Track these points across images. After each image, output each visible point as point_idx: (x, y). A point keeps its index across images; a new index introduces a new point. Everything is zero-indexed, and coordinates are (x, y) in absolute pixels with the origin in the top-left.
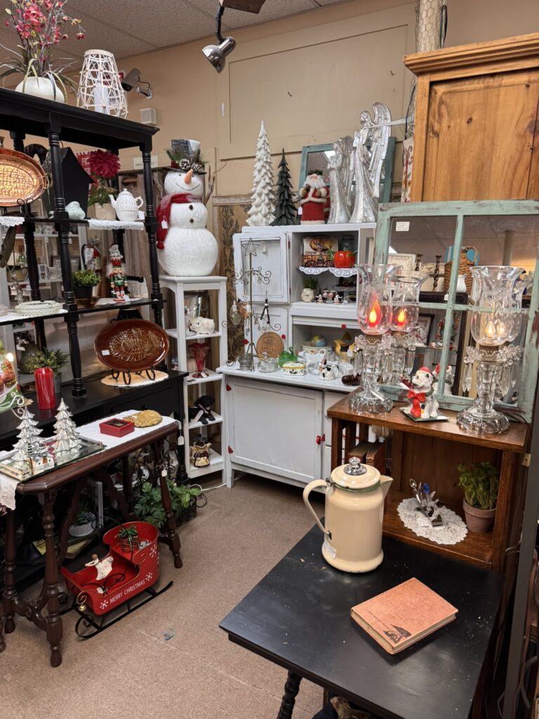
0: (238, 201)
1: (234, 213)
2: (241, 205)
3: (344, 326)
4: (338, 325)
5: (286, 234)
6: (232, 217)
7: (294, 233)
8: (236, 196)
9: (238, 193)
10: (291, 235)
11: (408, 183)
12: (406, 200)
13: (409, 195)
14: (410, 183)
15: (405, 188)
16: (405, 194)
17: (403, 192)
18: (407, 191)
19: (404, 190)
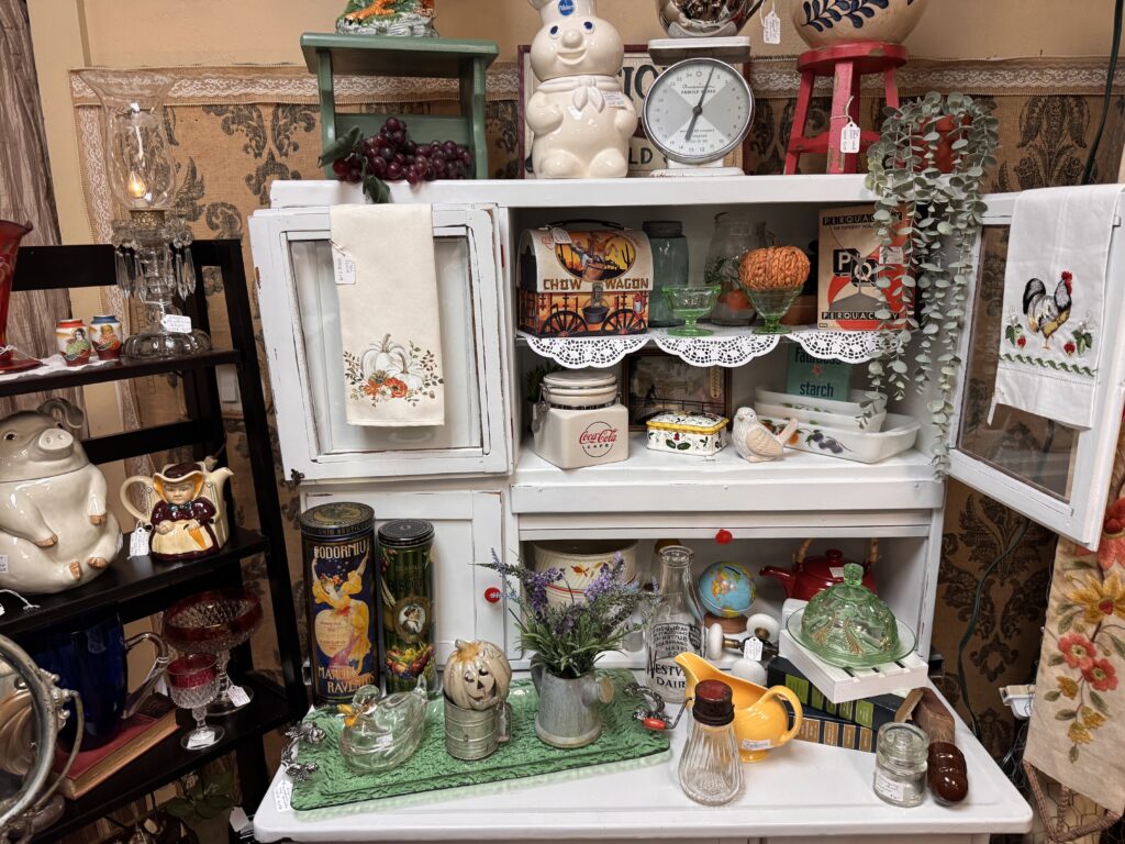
1: (179, 133)
3: (724, 537)
4: (705, 530)
10: (503, 218)
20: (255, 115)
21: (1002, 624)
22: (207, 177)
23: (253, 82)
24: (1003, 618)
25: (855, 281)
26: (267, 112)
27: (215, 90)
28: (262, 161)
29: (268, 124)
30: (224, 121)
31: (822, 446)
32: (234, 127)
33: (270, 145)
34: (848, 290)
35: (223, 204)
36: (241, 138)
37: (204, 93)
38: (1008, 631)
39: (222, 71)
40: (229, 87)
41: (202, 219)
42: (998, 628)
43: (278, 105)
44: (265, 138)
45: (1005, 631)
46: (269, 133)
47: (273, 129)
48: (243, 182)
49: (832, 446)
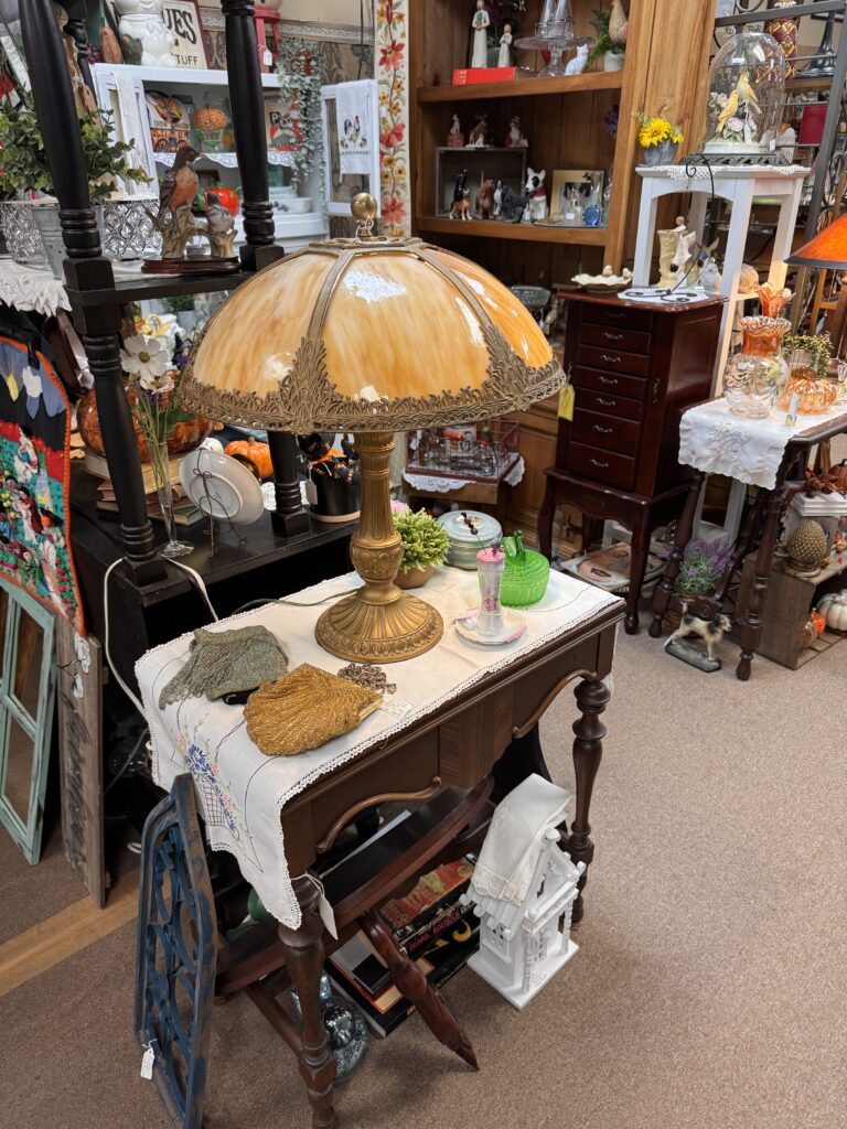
11: (394, 16)
12: (394, 43)
13: (403, 35)
14: (401, 17)
15: (389, 23)
16: (388, 32)
17: (383, 29)
18: (395, 28)
19: (384, 26)
25: (281, 128)
31: (280, 209)
34: (279, 133)
49: (285, 208)
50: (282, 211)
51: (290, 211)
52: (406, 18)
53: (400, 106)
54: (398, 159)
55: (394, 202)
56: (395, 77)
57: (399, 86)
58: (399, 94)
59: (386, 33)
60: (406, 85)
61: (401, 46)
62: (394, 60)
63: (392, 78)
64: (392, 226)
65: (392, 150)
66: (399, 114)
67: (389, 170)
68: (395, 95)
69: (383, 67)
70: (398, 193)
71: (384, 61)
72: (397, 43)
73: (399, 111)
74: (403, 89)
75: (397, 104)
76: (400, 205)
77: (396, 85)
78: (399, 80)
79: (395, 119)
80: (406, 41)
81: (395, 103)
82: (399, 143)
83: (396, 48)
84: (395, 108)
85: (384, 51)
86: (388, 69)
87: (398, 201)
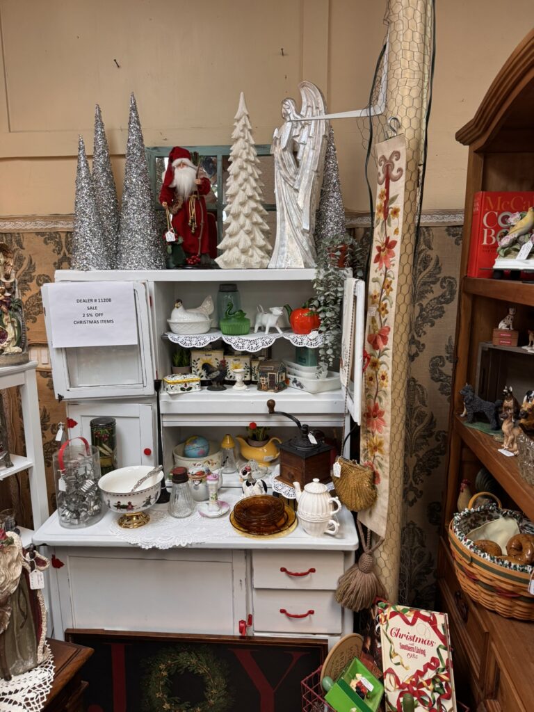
0: (30, 226)
1: (25, 244)
2: (38, 234)
3: (253, 424)
4: (245, 422)
5: (144, 284)
6: (21, 252)
7: (156, 283)
8: (25, 218)
9: (30, 213)
10: (151, 286)
11: (390, 211)
12: (388, 239)
13: (396, 232)
14: (395, 212)
15: (385, 219)
16: (384, 229)
17: (380, 225)
18: (390, 225)
19: (381, 221)
20: (58, 236)
21: (413, 477)
22: (36, 263)
23: (57, 223)
24: (413, 474)
26: (63, 235)
27: (41, 226)
28: (61, 256)
29: (63, 240)
30: (45, 239)
31: (297, 385)
32: (49, 241)
33: (64, 249)
35: (44, 275)
36: (52, 246)
37: (36, 227)
38: (416, 480)
39: (44, 218)
40: (47, 225)
41: (35, 281)
42: (411, 479)
43: (68, 232)
44: (62, 247)
45: (415, 481)
46: (64, 244)
47: (66, 243)
48: (53, 266)
49: (300, 385)
50: (299, 387)
51: (304, 389)
52: (401, 213)
53: (388, 308)
54: (381, 364)
55: (376, 407)
56: (386, 276)
57: (388, 286)
58: (388, 294)
59: (382, 228)
60: (394, 286)
61: (394, 243)
62: (386, 258)
63: (383, 276)
64: (373, 433)
65: (378, 352)
66: (386, 315)
67: (374, 372)
68: (384, 295)
69: (377, 265)
70: (380, 400)
71: (378, 258)
72: (390, 241)
73: (387, 312)
74: (392, 290)
75: (386, 305)
76: (382, 413)
77: (386, 284)
78: (389, 279)
79: (383, 319)
80: (398, 238)
81: (384, 302)
82: (384, 347)
83: (389, 245)
84: (383, 309)
85: (379, 249)
86: (380, 268)
87: (380, 408)
